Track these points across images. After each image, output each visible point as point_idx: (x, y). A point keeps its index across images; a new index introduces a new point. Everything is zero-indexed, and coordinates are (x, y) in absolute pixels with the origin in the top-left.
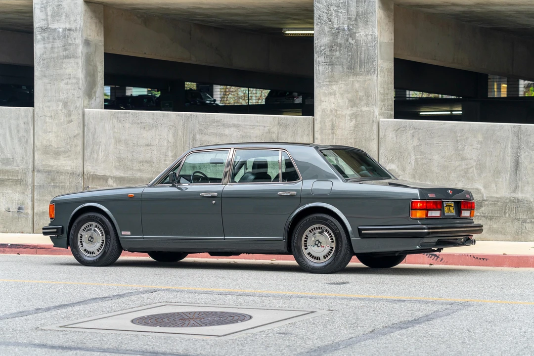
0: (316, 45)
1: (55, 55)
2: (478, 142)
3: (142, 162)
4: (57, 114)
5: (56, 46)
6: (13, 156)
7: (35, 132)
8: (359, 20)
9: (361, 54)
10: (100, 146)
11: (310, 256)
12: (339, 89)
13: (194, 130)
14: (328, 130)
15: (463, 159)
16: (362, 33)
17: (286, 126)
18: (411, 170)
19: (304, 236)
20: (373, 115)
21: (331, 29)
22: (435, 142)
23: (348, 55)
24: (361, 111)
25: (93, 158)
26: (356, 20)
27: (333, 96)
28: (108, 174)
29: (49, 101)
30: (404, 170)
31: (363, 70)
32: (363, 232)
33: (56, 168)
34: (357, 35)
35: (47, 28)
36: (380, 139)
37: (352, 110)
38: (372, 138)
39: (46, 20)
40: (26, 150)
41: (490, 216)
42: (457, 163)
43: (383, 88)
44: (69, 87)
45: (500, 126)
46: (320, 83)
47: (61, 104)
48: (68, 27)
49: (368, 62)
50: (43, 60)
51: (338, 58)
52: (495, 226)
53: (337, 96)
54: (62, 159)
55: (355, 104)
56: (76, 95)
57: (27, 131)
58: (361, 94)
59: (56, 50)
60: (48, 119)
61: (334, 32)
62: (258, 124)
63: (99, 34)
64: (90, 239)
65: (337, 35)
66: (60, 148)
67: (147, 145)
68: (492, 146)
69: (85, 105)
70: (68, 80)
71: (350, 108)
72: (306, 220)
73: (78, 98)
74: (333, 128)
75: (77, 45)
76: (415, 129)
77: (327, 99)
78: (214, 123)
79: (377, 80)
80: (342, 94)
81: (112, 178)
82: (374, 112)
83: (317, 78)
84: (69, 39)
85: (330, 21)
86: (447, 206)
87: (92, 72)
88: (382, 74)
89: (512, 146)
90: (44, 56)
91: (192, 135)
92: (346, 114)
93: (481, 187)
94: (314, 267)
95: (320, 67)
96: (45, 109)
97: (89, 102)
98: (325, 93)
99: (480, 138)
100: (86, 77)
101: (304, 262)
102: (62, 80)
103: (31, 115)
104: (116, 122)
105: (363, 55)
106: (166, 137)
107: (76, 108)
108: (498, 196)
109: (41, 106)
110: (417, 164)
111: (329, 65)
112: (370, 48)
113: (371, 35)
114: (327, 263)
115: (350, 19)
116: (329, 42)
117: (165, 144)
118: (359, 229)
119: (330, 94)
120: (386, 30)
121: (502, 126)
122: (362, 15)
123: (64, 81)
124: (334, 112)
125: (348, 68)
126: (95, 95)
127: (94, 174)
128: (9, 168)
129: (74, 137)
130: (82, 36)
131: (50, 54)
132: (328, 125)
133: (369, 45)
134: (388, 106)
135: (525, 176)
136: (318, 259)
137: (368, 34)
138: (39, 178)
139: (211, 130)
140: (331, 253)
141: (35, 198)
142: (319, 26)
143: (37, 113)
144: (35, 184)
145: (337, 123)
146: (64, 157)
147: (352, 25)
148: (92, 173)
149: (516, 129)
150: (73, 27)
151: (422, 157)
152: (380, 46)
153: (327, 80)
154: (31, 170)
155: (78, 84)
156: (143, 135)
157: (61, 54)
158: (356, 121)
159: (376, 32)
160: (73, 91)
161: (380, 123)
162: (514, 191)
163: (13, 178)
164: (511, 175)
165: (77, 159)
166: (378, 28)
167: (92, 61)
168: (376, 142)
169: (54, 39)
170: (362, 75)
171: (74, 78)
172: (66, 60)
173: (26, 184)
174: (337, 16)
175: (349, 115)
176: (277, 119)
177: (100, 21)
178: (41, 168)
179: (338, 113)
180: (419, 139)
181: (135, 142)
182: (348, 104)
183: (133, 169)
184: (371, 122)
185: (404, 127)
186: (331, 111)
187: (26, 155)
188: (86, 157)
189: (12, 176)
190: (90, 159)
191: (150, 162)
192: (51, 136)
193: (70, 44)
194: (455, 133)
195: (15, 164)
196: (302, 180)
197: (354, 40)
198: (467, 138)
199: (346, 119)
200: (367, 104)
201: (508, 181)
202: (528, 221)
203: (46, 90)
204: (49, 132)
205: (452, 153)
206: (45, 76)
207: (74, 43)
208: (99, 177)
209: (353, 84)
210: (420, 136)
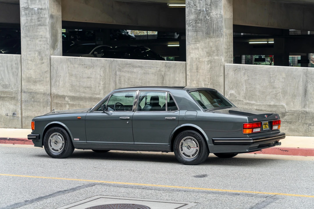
0: (187, 19)
1: (33, 24)
2: (283, 78)
3: (85, 88)
4: (35, 58)
5: (33, 19)
6: (9, 83)
7: (22, 69)
8: (212, 5)
9: (213, 25)
10: (60, 78)
11: (185, 155)
12: (201, 45)
13: (115, 69)
14: (194, 70)
15: (274, 88)
16: (214, 13)
17: (170, 67)
18: (243, 94)
19: (181, 143)
20: (221, 61)
21: (195, 11)
22: (257, 78)
23: (206, 26)
24: (214, 59)
25: (57, 85)
26: (210, 5)
27: (197, 50)
28: (65, 94)
29: (30, 51)
30: (239, 94)
31: (215, 35)
32: (215, 141)
33: (35, 90)
34: (211, 14)
35: (28, 8)
36: (225, 76)
37: (208, 58)
38: (220, 75)
39: (27, 3)
40: (17, 80)
41: (290, 122)
42: (271, 90)
43: (227, 45)
44: (41, 43)
45: (296, 69)
46: (190, 42)
47: (37, 53)
48: (40, 7)
49: (218, 30)
50: (26, 27)
51: (200, 28)
52: (293, 127)
53: (199, 50)
54: (38, 85)
55: (210, 54)
56: (46, 48)
57: (17, 69)
58: (214, 49)
59: (33, 21)
60: (29, 62)
61: (197, 12)
62: (153, 66)
63: (59, 12)
64: (55, 143)
65: (199, 14)
66: (37, 79)
67: (88, 78)
68: (291, 81)
69: (51, 54)
70: (41, 39)
71: (207, 57)
72: (182, 134)
73: (47, 49)
74: (197, 69)
75: (46, 19)
76: (245, 70)
77: (194, 51)
78: (127, 65)
79: (223, 41)
80: (202, 49)
81: (68, 96)
82: (221, 60)
83: (187, 39)
84: (41, 14)
85: (195, 6)
86: (264, 124)
87: (55, 34)
88: (226, 37)
89: (303, 81)
90: (27, 24)
91: (114, 72)
92: (205, 61)
93: (284, 104)
94: (186, 161)
95: (190, 33)
96: (28, 55)
97: (53, 51)
98: (192, 48)
99: (284, 75)
100: (51, 37)
101: (181, 158)
102: (38, 39)
103: (19, 59)
104: (69, 64)
105: (215, 26)
106: (99, 73)
107: (46, 55)
108: (295, 110)
109: (25, 54)
110: (247, 90)
111: (195, 31)
112: (219, 22)
113: (220, 14)
114: (194, 159)
115: (207, 4)
116: (194, 18)
117: (99, 77)
118: (213, 140)
119: (196, 49)
120: (228, 11)
121: (297, 68)
122: (214, 2)
123: (39, 39)
124: (198, 59)
125: (206, 34)
126: (57, 47)
127: (57, 94)
128: (7, 90)
129: (45, 72)
130: (49, 13)
131: (30, 23)
132: (195, 67)
133: (218, 20)
134: (230, 55)
135: (310, 98)
136: (189, 156)
137: (218, 14)
138: (25, 96)
139: (126, 69)
140: (196, 153)
141: (23, 108)
142: (188, 9)
143: (23, 58)
144: (23, 100)
145: (200, 66)
146: (40, 84)
147: (208, 8)
148: (56, 94)
149: (305, 71)
150: (43, 7)
151: (250, 86)
152: (225, 20)
153: (194, 40)
154: (20, 92)
155: (47, 41)
156: (86, 72)
157: (37, 23)
158: (211, 65)
159: (222, 13)
160: (44, 45)
161: (225, 66)
162: (304, 107)
163: (9, 96)
164: (302, 98)
165: (47, 85)
166: (223, 9)
167: (55, 27)
168: (222, 77)
169: (32, 14)
170: (214, 38)
171: (44, 37)
172: (40, 27)
173: (17, 100)
174: (199, 3)
175: (207, 61)
176: (164, 63)
177: (59, 3)
178: (26, 90)
179: (200, 60)
180: (248, 76)
181: (81, 76)
182: (206, 54)
183: (80, 92)
184: (220, 65)
185: (239, 69)
186: (196, 59)
187: (17, 83)
188: (52, 84)
189: (9, 95)
190: (54, 85)
191: (90, 88)
192: (32, 72)
193: (41, 17)
194: (269, 72)
195: (10, 88)
196: (179, 110)
197: (209, 17)
198: (276, 76)
199: (205, 64)
200: (217, 55)
201: (300, 101)
202: (312, 125)
203: (28, 44)
204: (30, 69)
205: (268, 84)
206: (27, 36)
207: (44, 17)
208: (60, 96)
209: (209, 43)
210: (248, 74)
